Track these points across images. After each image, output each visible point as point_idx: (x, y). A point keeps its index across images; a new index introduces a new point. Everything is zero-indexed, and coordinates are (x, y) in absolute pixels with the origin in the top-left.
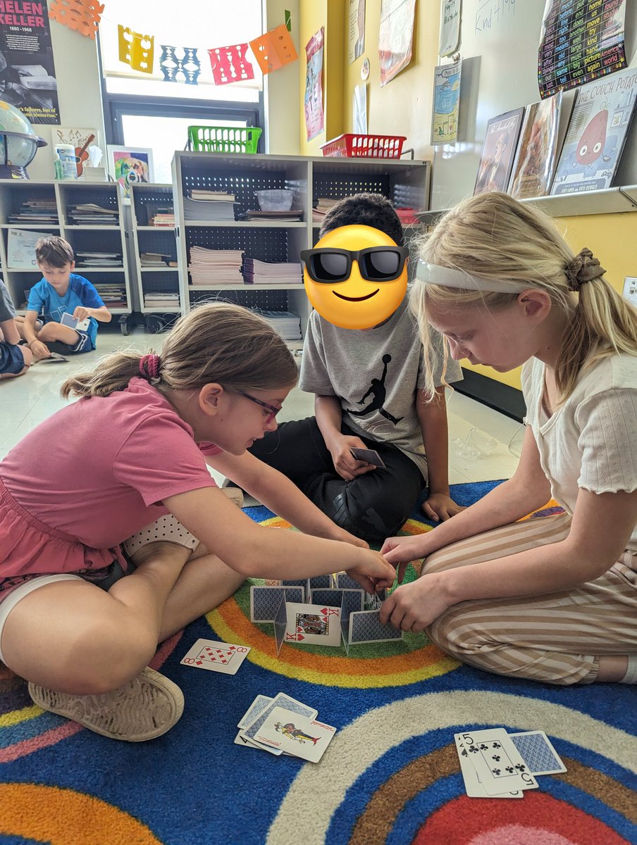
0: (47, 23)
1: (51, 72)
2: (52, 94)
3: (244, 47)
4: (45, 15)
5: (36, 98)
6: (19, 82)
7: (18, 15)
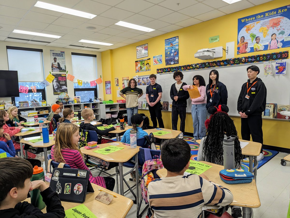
0: (66, 80)
1: (67, 87)
2: (66, 90)
3: (95, 81)
4: (66, 79)
5: (64, 90)
6: (62, 88)
7: (62, 79)
